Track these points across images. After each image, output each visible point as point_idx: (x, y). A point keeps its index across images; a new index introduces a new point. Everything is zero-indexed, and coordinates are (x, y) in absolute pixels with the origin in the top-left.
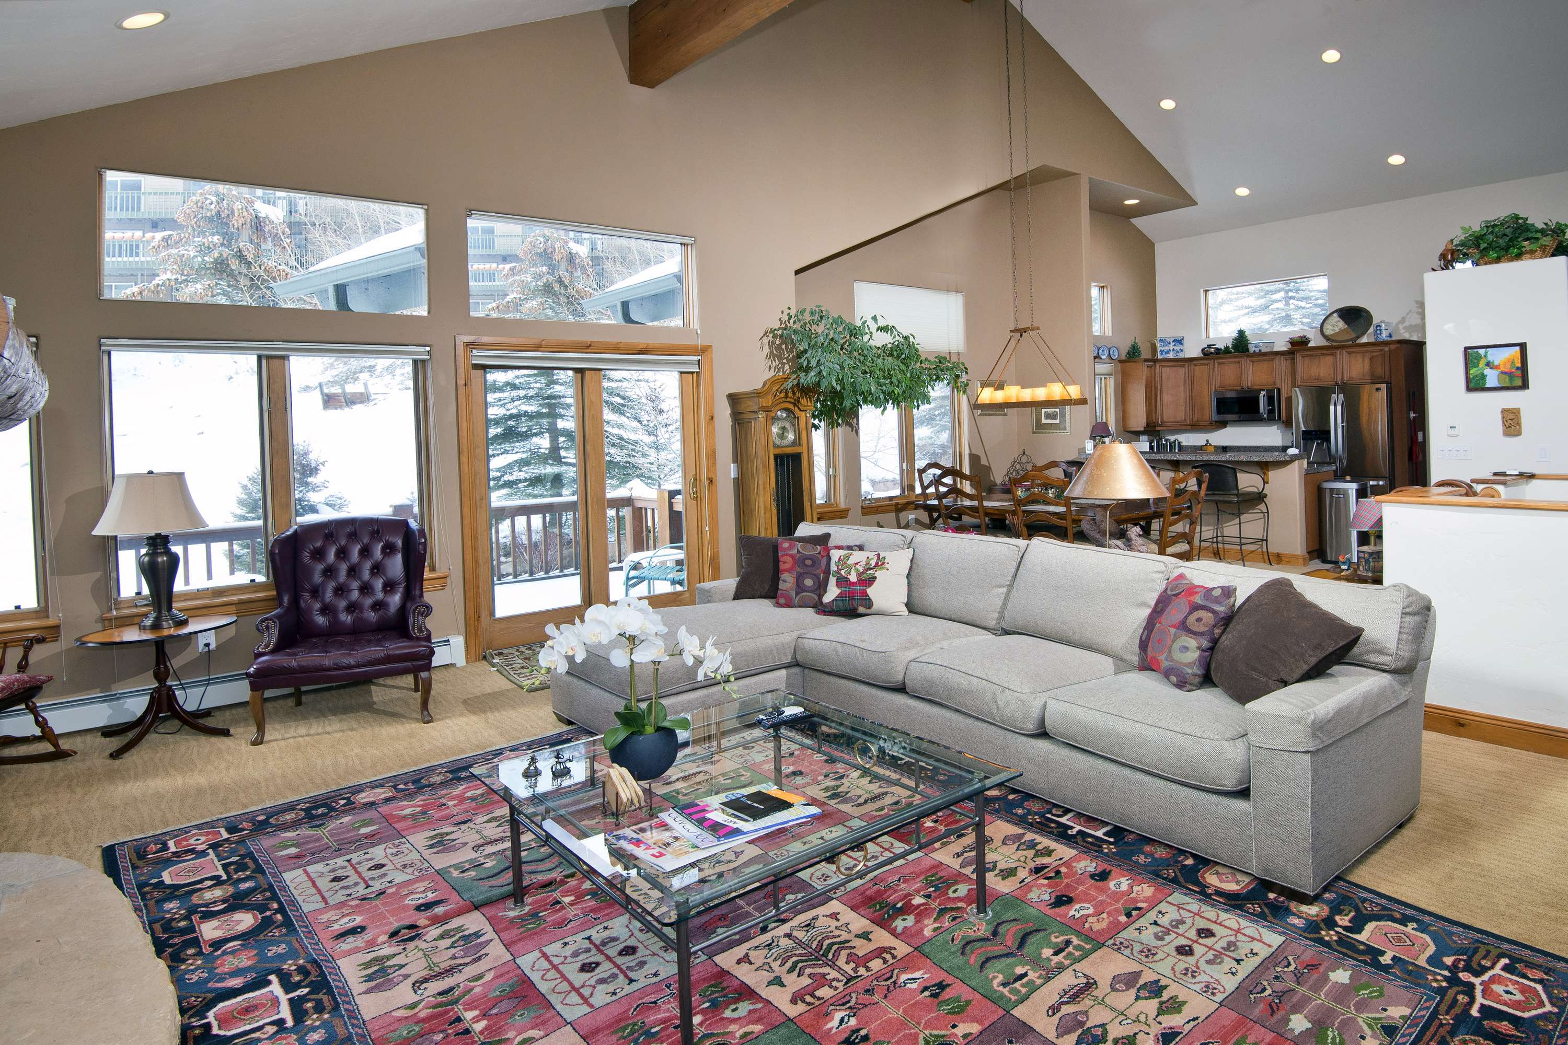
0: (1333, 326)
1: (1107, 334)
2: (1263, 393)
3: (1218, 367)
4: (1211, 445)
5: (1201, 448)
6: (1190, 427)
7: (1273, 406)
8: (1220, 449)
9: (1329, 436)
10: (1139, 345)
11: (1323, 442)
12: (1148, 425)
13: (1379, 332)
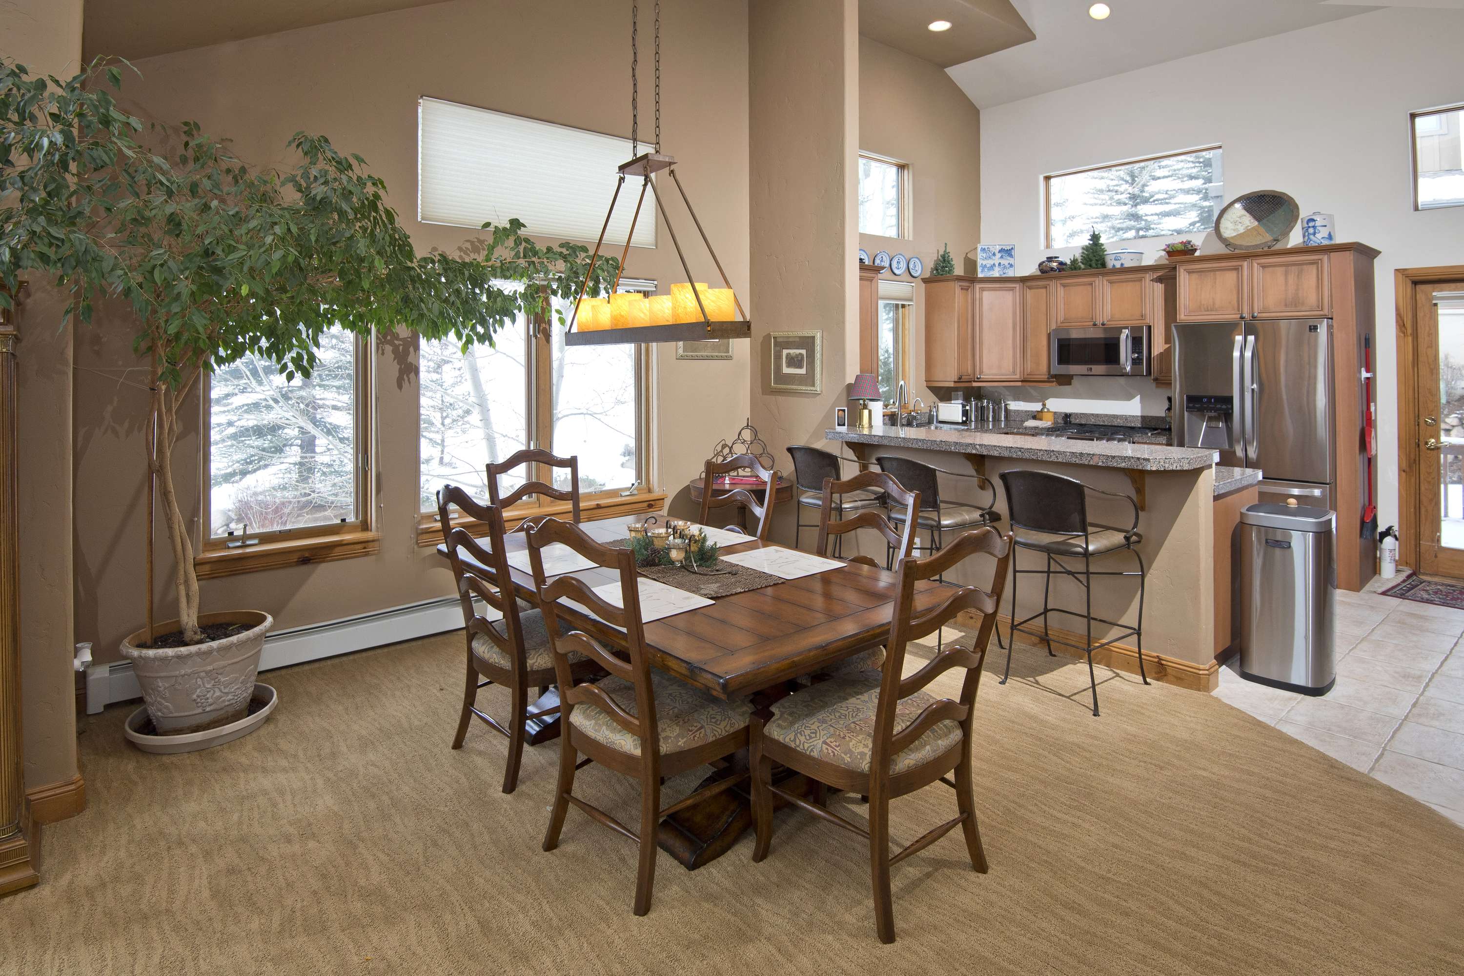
0: (1235, 223)
1: (906, 238)
2: (1126, 331)
3: (1061, 291)
4: (1048, 411)
5: (1035, 416)
6: (1019, 384)
7: (1140, 352)
8: (1061, 418)
9: (1230, 406)
10: (952, 256)
11: (1219, 416)
12: (960, 378)
13: (1311, 230)
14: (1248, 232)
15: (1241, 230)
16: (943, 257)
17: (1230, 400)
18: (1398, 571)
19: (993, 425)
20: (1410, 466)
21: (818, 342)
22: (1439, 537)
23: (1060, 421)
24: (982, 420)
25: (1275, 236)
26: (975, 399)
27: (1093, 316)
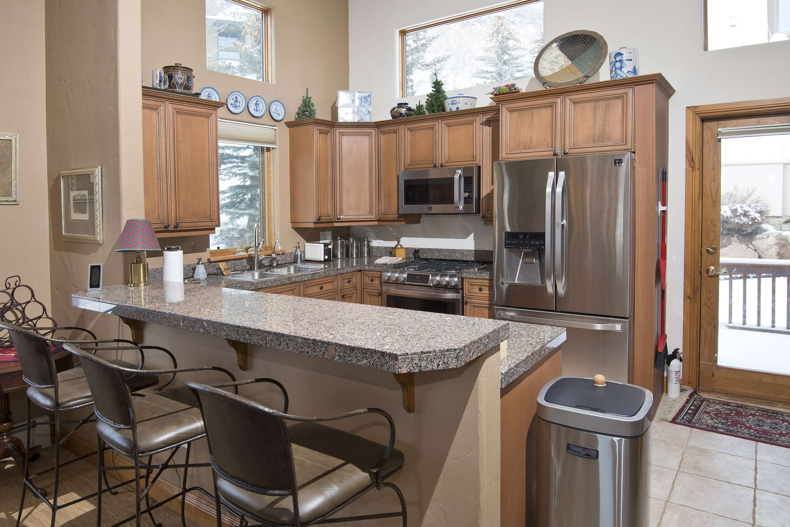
0: (552, 62)
1: (270, 82)
2: (460, 171)
3: (408, 135)
4: (402, 247)
5: (391, 252)
6: (376, 223)
7: (471, 192)
8: (412, 253)
9: (542, 243)
10: (312, 101)
11: (534, 251)
12: (319, 219)
13: (618, 65)
14: (563, 71)
15: (557, 69)
16: (304, 101)
17: (542, 236)
18: (682, 390)
19: (357, 263)
20: (694, 293)
21: (97, 180)
22: (717, 357)
23: (411, 256)
24: (347, 256)
25: (585, 73)
26: (342, 238)
27: (433, 158)
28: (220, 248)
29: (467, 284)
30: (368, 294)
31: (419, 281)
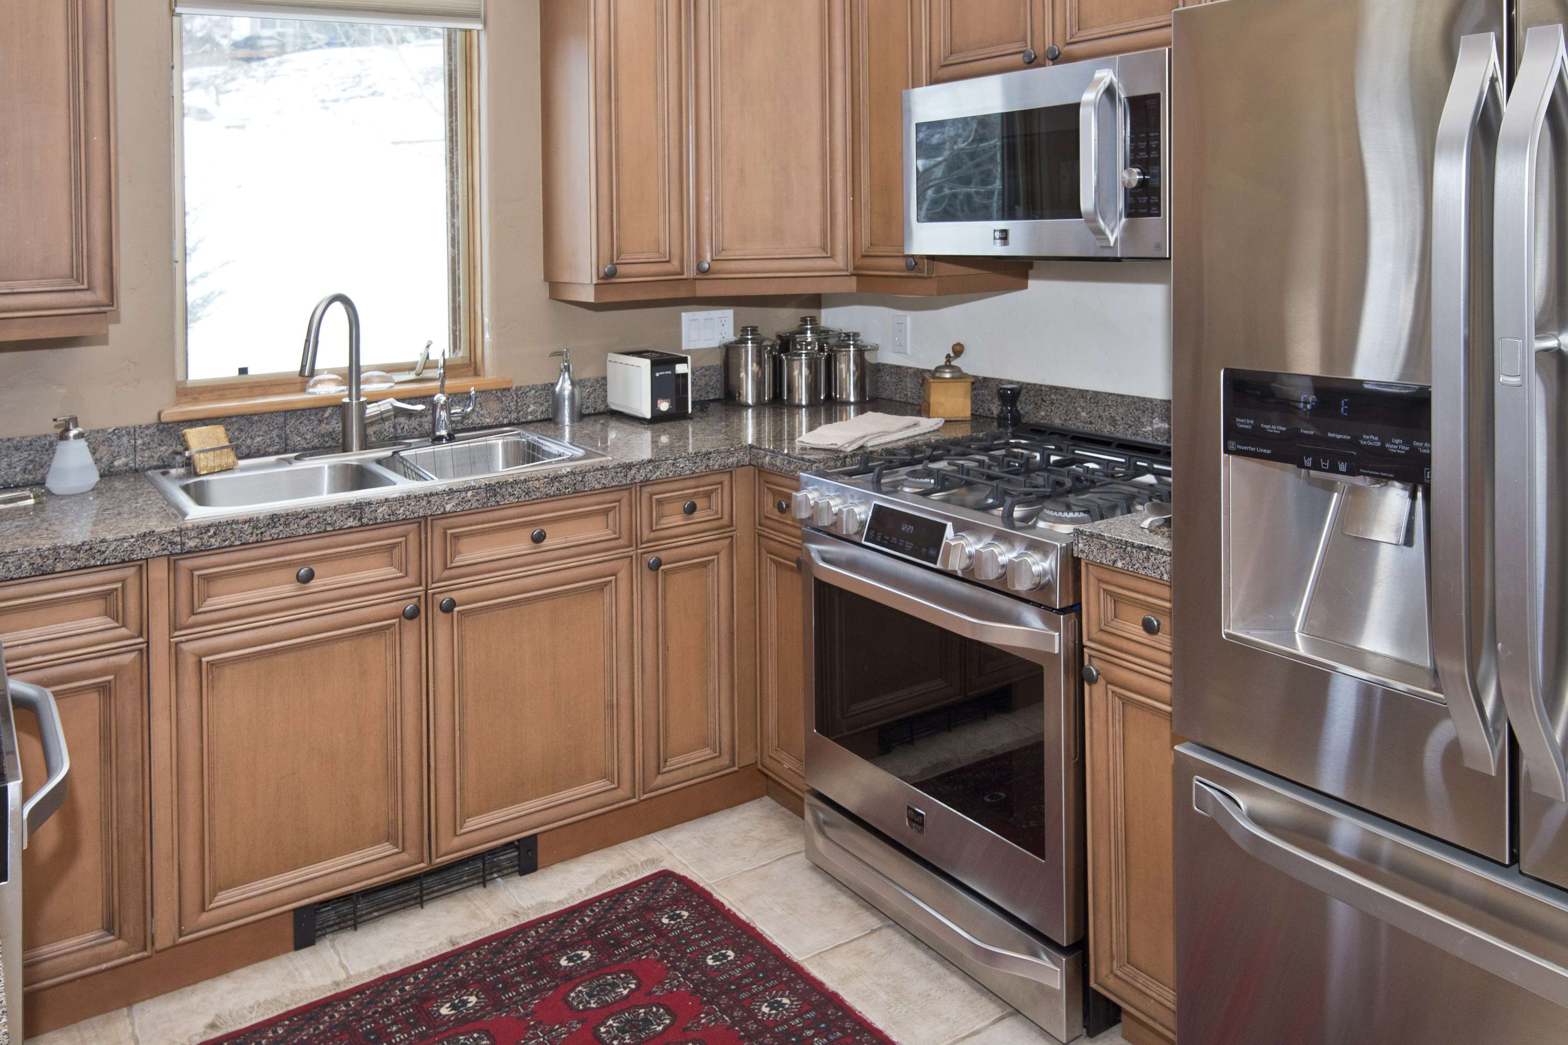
2: (1106, 77)
4: (958, 377)
6: (851, 286)
7: (1154, 162)
27: (1026, 28)
28: (250, 372)
29: (1092, 590)
30: (771, 559)
31: (909, 546)
